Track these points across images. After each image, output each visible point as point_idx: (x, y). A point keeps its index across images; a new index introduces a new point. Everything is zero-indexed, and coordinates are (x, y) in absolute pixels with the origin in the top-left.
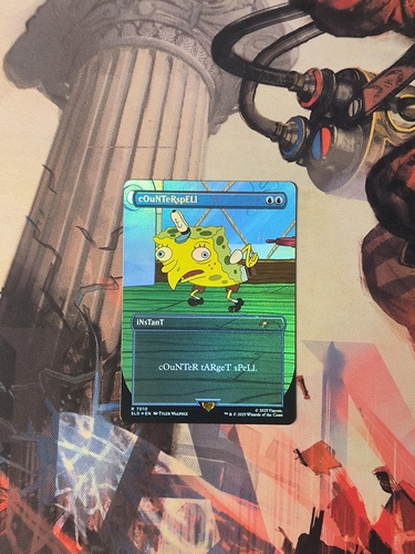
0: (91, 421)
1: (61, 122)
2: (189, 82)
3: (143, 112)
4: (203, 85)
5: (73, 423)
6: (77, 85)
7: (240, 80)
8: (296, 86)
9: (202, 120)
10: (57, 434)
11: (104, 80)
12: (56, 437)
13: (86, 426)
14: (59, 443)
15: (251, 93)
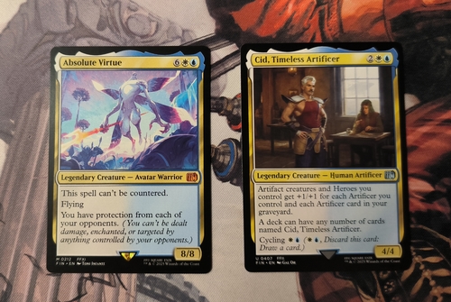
6: (21, 121)
8: (226, 110)
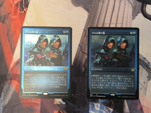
0: (99, 105)
1: (88, 17)
2: (126, 4)
3: (112, 13)
4: (130, 5)
5: (93, 105)
7: (141, 3)
9: (130, 15)
10: (89, 109)
11: (101, 4)
12: (89, 110)
13: (97, 106)
14: (90, 111)
15: (145, 7)
